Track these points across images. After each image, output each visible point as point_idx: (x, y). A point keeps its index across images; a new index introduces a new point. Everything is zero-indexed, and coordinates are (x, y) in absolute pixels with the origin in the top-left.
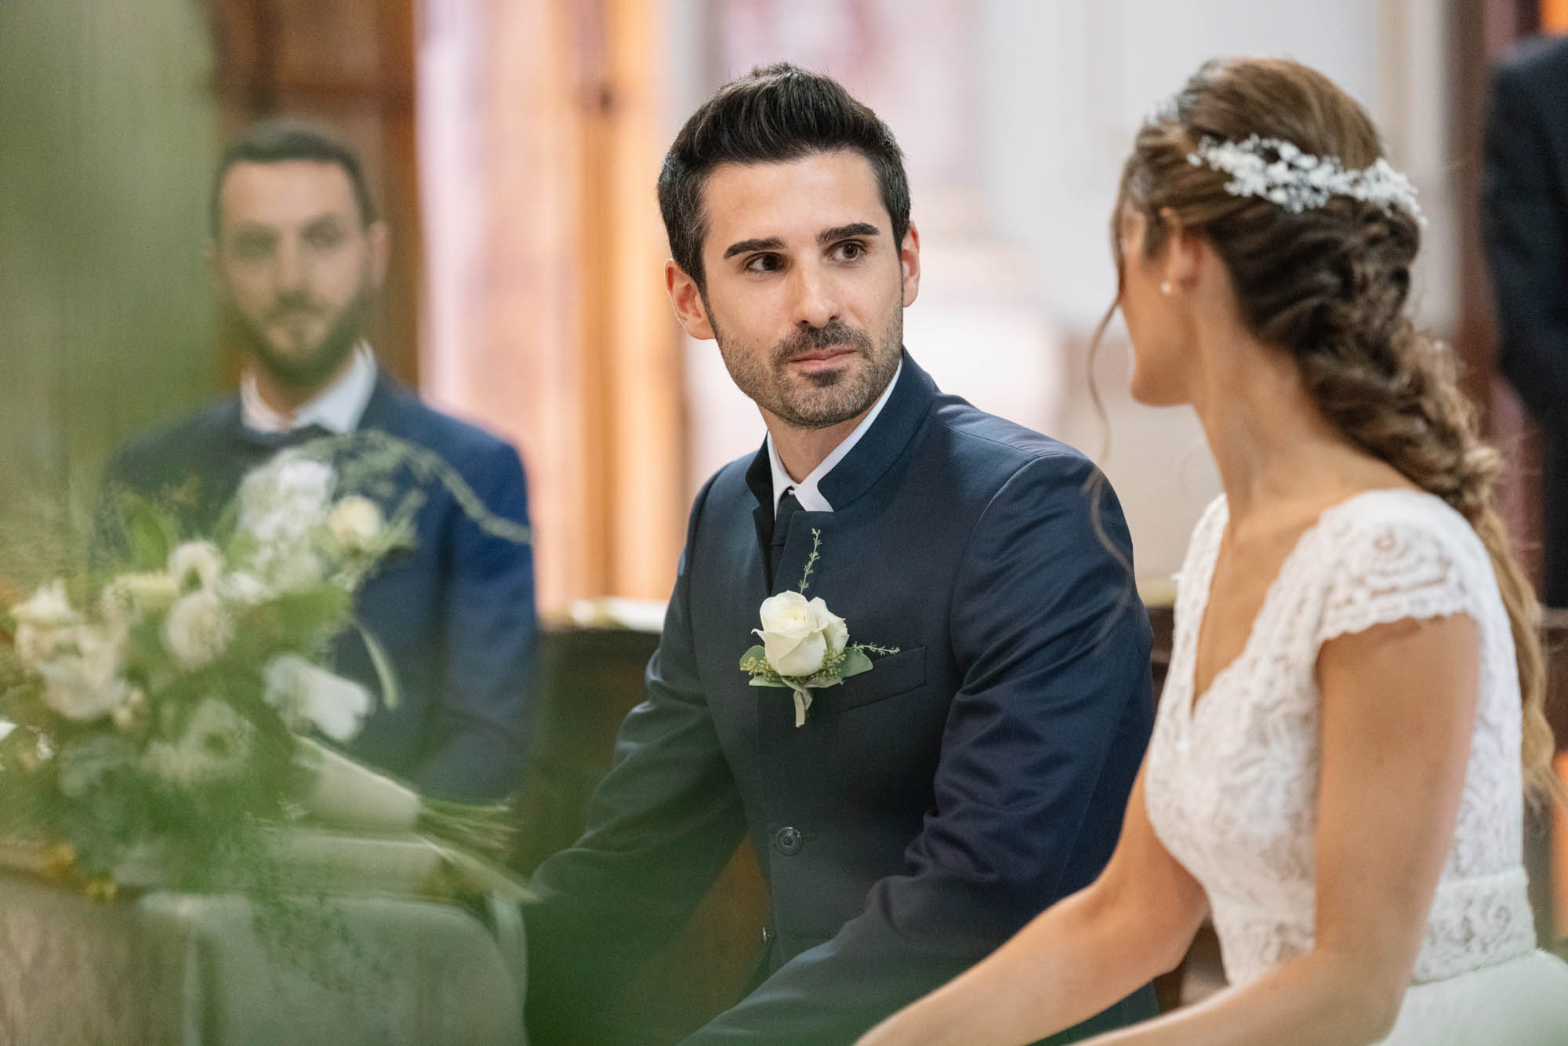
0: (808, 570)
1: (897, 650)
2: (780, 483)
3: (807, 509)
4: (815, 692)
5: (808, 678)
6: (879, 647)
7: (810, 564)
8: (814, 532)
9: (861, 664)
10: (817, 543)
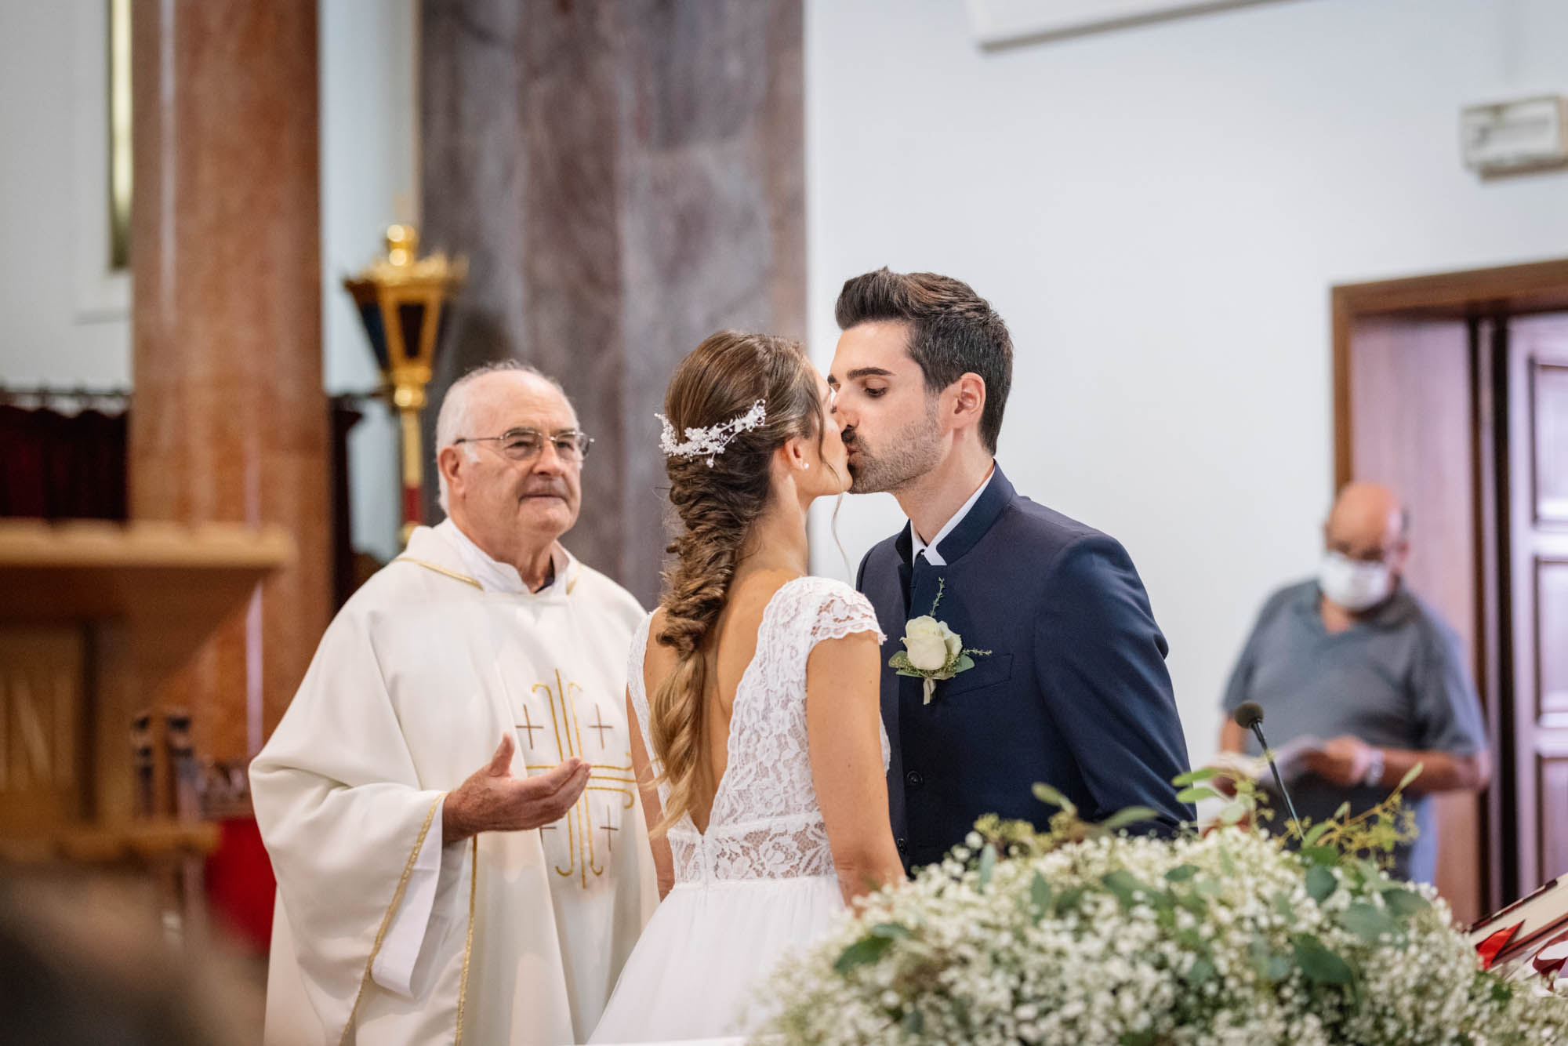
0: (935, 603)
1: (990, 652)
2: (917, 546)
3: (932, 564)
4: (938, 682)
5: (934, 672)
6: (979, 650)
7: (937, 600)
8: (940, 579)
9: (969, 664)
10: (942, 587)
